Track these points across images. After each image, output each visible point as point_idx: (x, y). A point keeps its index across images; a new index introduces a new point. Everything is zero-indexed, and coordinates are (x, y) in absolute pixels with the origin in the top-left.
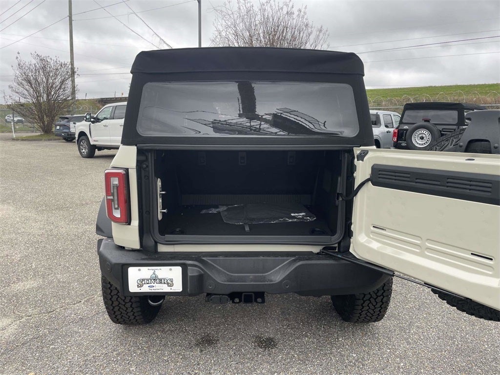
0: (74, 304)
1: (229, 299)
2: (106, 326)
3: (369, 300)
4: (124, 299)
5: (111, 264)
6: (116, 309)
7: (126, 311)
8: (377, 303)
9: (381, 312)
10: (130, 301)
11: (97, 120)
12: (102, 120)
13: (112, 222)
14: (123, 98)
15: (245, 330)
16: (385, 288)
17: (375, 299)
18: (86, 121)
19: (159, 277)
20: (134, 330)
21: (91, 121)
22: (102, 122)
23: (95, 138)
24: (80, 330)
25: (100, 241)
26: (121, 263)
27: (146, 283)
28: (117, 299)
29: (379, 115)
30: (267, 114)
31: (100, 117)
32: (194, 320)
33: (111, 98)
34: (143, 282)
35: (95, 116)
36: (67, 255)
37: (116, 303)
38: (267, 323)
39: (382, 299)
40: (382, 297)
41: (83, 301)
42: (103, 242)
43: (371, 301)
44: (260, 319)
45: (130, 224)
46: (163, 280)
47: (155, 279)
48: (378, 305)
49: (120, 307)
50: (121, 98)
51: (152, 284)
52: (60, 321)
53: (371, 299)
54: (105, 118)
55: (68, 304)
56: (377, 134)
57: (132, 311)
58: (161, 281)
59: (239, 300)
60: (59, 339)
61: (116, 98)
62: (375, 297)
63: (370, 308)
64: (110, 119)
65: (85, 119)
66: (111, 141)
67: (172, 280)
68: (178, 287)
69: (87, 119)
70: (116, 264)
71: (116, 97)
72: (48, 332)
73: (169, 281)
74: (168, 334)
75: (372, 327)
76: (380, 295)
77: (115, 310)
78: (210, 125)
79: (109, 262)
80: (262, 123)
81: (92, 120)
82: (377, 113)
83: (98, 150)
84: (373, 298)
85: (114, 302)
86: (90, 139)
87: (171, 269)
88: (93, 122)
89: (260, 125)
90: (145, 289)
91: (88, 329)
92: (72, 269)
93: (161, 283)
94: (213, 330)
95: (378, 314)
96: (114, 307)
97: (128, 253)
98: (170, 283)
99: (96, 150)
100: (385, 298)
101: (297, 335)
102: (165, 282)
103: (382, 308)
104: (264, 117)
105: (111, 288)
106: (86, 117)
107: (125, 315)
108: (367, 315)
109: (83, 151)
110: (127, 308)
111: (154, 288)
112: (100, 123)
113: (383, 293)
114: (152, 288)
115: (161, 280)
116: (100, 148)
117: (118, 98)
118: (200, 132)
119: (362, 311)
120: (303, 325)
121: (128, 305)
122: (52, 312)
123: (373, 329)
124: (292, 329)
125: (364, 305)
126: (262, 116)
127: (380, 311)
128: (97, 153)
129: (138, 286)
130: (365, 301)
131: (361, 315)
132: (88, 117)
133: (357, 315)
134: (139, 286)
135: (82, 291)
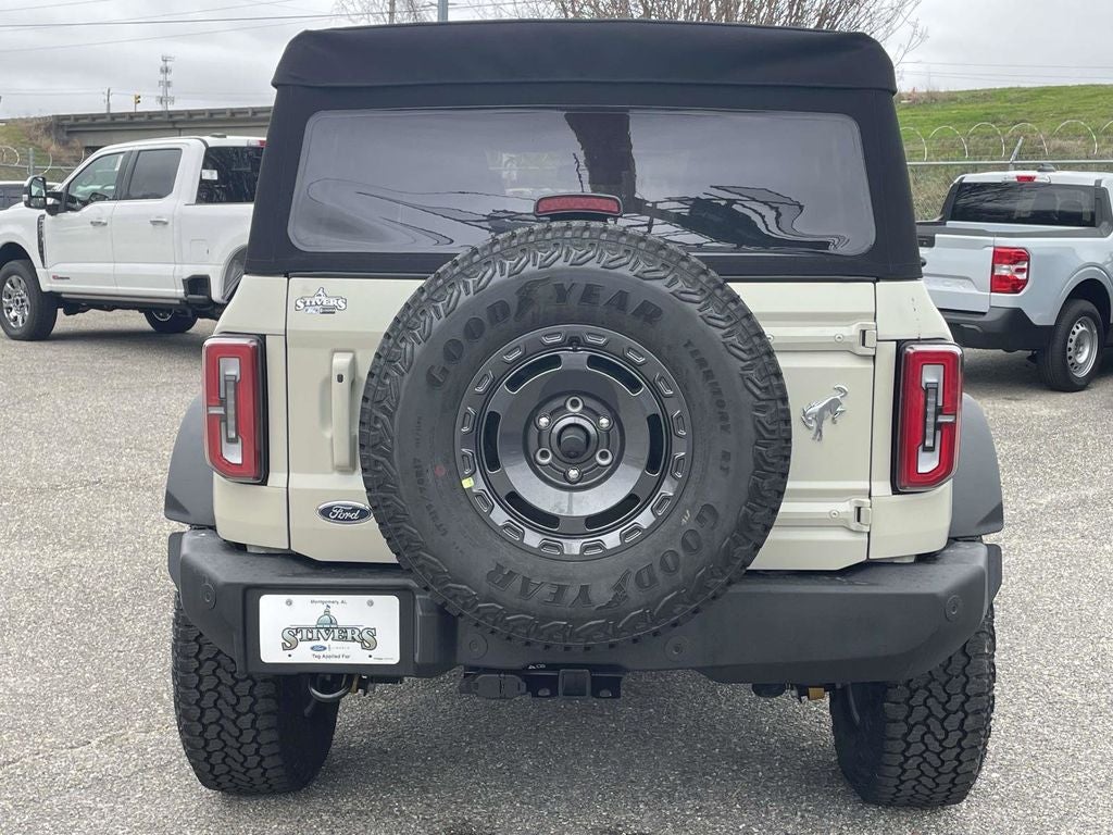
0: (72, 748)
1: (524, 687)
2: (172, 797)
3: (924, 722)
4: (234, 702)
5: (215, 586)
6: (213, 731)
7: (237, 739)
8: (947, 733)
9: (961, 763)
10: (251, 710)
11: (66, 203)
12: (85, 203)
13: (216, 476)
14: (141, 114)
15: (572, 816)
16: (968, 687)
17: (942, 721)
18: (28, 205)
19: (341, 623)
20: (253, 807)
21: (44, 206)
22: (86, 209)
23: (60, 269)
24: (100, 805)
25: (176, 539)
26: (239, 584)
27: (305, 638)
28: (215, 702)
29: (1104, 191)
30: (670, 200)
31: (80, 191)
32: (425, 790)
33: (94, 117)
34: (299, 636)
35: (59, 187)
36: (25, 627)
37: (211, 715)
38: (636, 802)
39: (963, 721)
40: (961, 715)
41: (94, 743)
42: (186, 539)
43: (928, 727)
44: (616, 793)
45: (264, 483)
46: (349, 631)
47: (329, 628)
48: (952, 740)
49: (222, 726)
50: (132, 116)
51: (322, 643)
52: (39, 783)
53: (931, 721)
54: (96, 197)
55: (53, 746)
56: (1100, 262)
57: (254, 739)
58: (344, 634)
59: (551, 691)
60: (46, 821)
61: (114, 116)
62: (942, 715)
63: (927, 750)
64: (115, 199)
65: (26, 196)
66: (116, 279)
67: (372, 632)
68: (388, 652)
69: (31, 197)
70: (228, 585)
71: (113, 110)
72: (11, 807)
73: (365, 635)
74: (352, 819)
75: (945, 821)
76: (955, 709)
77: (208, 735)
78: (481, 224)
79: (210, 580)
80: (656, 221)
81: (50, 201)
82: (1098, 182)
83: (67, 313)
84: (937, 718)
85: (208, 712)
86: (40, 271)
87: (371, 603)
88: (53, 210)
89: (650, 225)
90: (303, 655)
91: (123, 803)
92: (46, 663)
93: (345, 639)
94: (479, 813)
95: (955, 770)
96: (205, 727)
97: (259, 561)
98: (368, 640)
99: (60, 311)
100: (970, 718)
101: (721, 829)
102: (355, 636)
103: (963, 749)
104: (659, 206)
105: (201, 672)
106: (28, 190)
107: (234, 753)
108: (923, 773)
109: (13, 314)
110: (241, 731)
111: (326, 652)
112: (77, 214)
113: (963, 704)
114: (321, 653)
115: (344, 630)
116: (75, 305)
117: (122, 115)
118: (452, 241)
119: (907, 759)
120: (743, 809)
121: (245, 721)
122: (9, 763)
123: (947, 824)
124: (708, 817)
125: (909, 739)
126: (655, 204)
127: (957, 757)
128: (64, 322)
129: (285, 648)
130: (913, 726)
131: (904, 771)
132: (35, 190)
133: (893, 769)
134: (289, 646)
135: (88, 717)
